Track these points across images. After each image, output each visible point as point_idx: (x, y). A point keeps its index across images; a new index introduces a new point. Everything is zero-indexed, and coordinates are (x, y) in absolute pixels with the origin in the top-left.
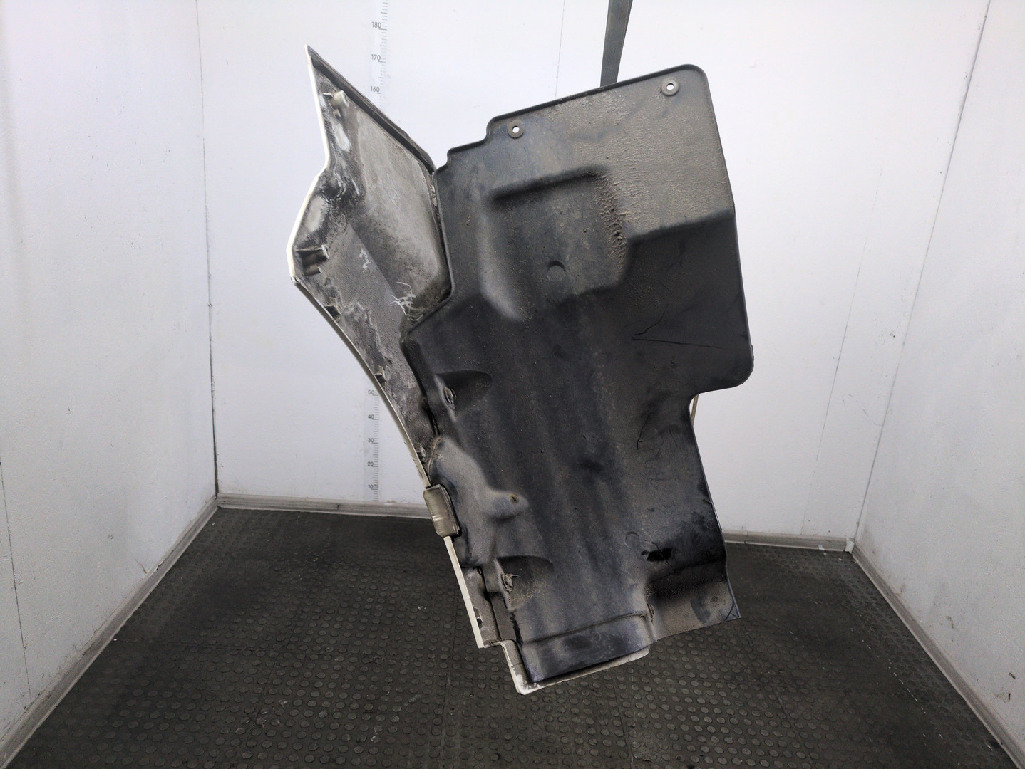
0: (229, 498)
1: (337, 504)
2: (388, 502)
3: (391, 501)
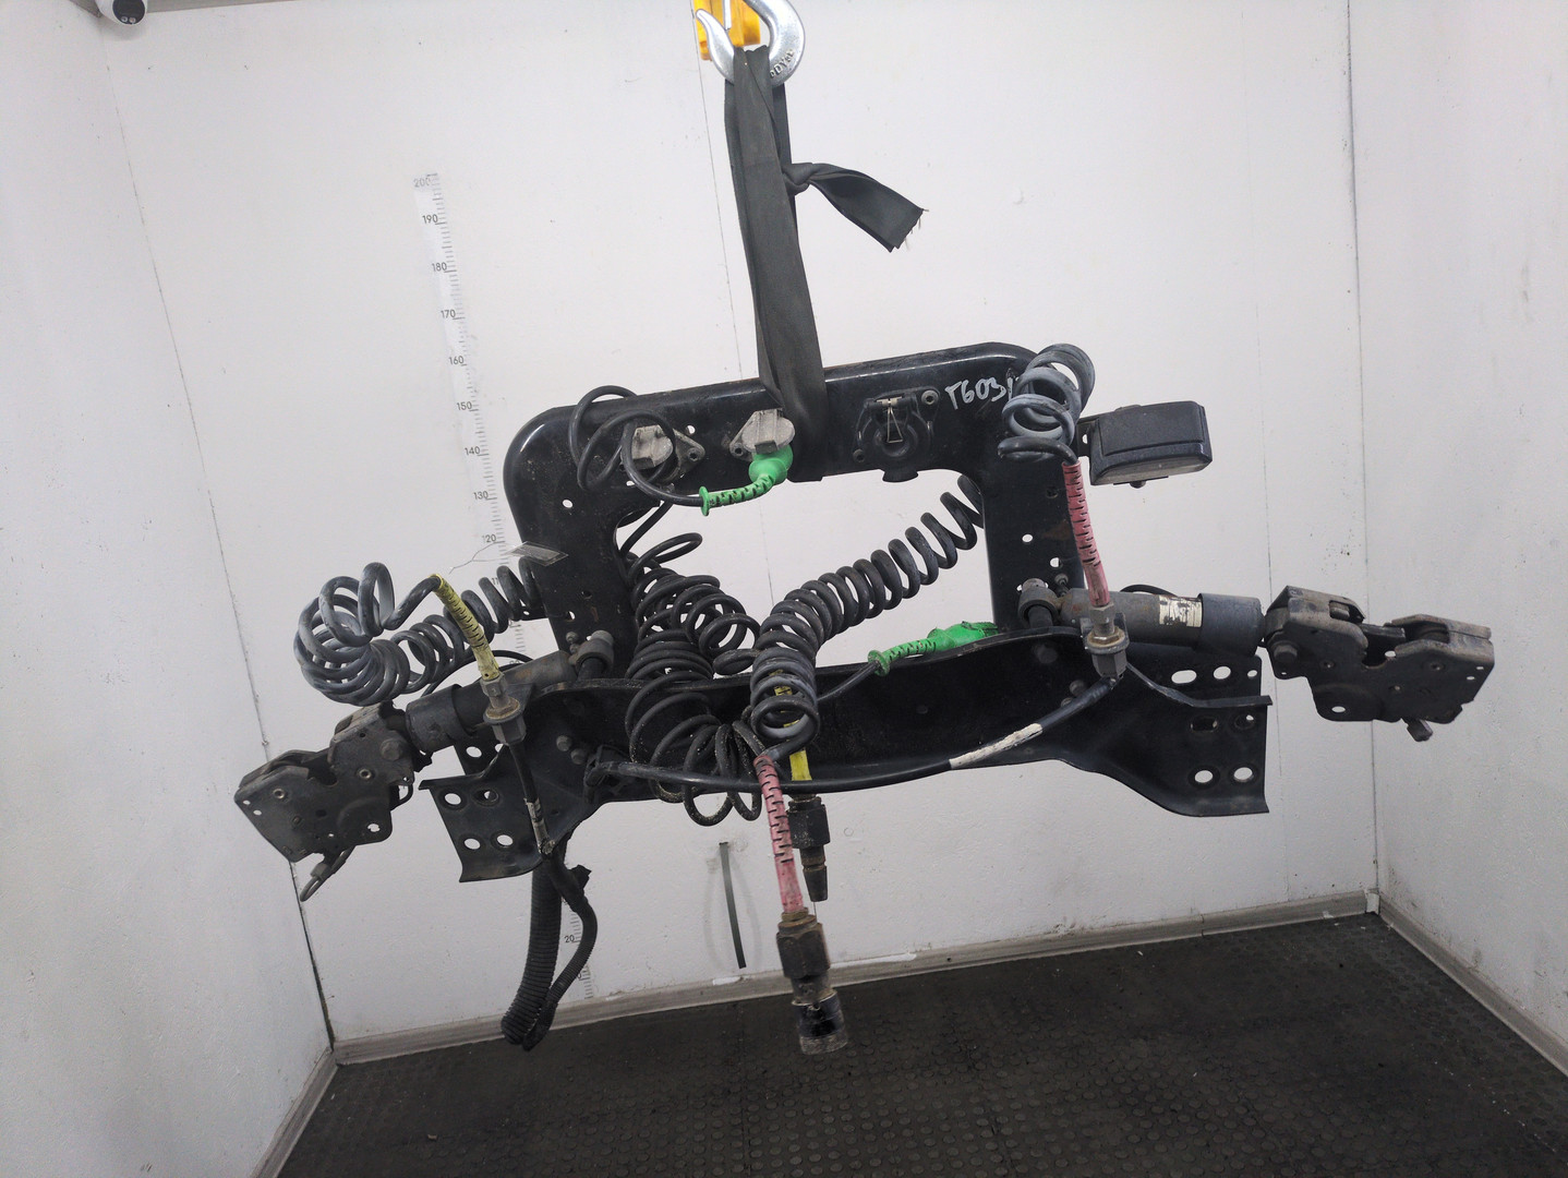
0: (353, 1046)
3: (616, 991)
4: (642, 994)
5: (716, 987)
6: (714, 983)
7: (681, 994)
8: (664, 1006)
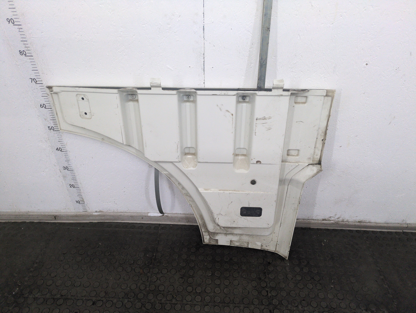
1: (53, 216)
2: (96, 212)
3: (98, 211)
4: (112, 214)
5: (150, 216)
6: (149, 215)
7: (132, 217)
8: (123, 220)
